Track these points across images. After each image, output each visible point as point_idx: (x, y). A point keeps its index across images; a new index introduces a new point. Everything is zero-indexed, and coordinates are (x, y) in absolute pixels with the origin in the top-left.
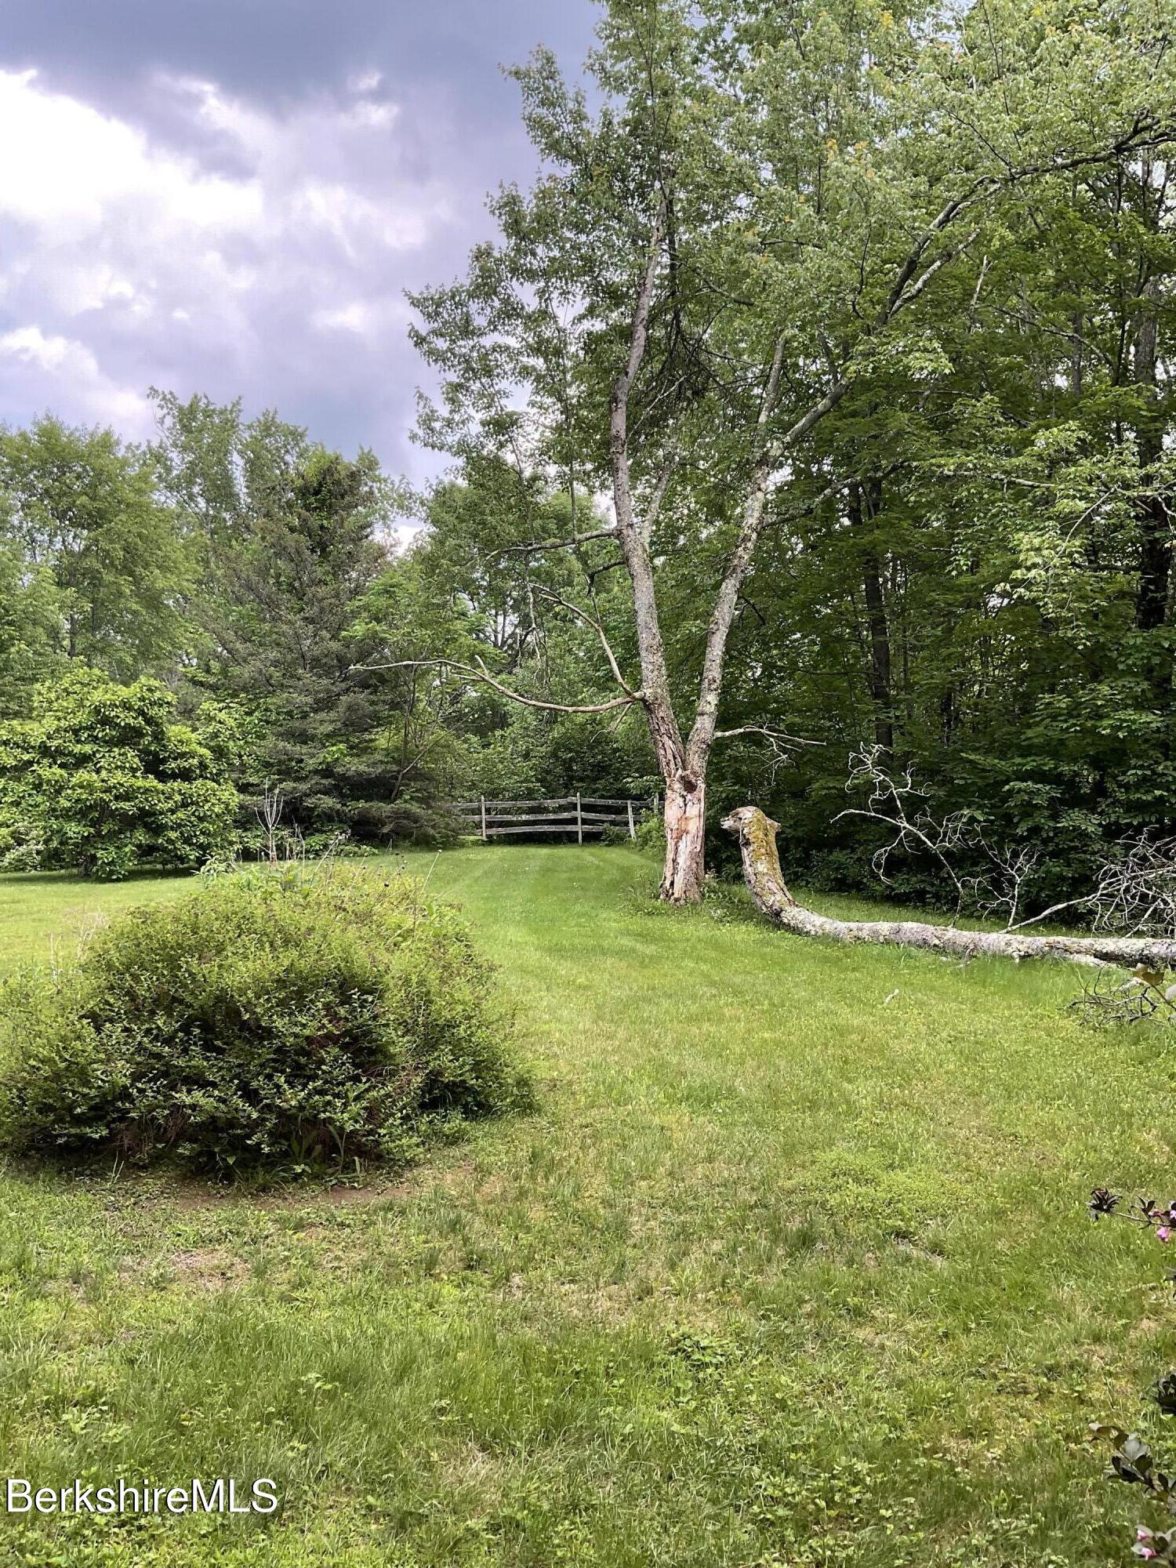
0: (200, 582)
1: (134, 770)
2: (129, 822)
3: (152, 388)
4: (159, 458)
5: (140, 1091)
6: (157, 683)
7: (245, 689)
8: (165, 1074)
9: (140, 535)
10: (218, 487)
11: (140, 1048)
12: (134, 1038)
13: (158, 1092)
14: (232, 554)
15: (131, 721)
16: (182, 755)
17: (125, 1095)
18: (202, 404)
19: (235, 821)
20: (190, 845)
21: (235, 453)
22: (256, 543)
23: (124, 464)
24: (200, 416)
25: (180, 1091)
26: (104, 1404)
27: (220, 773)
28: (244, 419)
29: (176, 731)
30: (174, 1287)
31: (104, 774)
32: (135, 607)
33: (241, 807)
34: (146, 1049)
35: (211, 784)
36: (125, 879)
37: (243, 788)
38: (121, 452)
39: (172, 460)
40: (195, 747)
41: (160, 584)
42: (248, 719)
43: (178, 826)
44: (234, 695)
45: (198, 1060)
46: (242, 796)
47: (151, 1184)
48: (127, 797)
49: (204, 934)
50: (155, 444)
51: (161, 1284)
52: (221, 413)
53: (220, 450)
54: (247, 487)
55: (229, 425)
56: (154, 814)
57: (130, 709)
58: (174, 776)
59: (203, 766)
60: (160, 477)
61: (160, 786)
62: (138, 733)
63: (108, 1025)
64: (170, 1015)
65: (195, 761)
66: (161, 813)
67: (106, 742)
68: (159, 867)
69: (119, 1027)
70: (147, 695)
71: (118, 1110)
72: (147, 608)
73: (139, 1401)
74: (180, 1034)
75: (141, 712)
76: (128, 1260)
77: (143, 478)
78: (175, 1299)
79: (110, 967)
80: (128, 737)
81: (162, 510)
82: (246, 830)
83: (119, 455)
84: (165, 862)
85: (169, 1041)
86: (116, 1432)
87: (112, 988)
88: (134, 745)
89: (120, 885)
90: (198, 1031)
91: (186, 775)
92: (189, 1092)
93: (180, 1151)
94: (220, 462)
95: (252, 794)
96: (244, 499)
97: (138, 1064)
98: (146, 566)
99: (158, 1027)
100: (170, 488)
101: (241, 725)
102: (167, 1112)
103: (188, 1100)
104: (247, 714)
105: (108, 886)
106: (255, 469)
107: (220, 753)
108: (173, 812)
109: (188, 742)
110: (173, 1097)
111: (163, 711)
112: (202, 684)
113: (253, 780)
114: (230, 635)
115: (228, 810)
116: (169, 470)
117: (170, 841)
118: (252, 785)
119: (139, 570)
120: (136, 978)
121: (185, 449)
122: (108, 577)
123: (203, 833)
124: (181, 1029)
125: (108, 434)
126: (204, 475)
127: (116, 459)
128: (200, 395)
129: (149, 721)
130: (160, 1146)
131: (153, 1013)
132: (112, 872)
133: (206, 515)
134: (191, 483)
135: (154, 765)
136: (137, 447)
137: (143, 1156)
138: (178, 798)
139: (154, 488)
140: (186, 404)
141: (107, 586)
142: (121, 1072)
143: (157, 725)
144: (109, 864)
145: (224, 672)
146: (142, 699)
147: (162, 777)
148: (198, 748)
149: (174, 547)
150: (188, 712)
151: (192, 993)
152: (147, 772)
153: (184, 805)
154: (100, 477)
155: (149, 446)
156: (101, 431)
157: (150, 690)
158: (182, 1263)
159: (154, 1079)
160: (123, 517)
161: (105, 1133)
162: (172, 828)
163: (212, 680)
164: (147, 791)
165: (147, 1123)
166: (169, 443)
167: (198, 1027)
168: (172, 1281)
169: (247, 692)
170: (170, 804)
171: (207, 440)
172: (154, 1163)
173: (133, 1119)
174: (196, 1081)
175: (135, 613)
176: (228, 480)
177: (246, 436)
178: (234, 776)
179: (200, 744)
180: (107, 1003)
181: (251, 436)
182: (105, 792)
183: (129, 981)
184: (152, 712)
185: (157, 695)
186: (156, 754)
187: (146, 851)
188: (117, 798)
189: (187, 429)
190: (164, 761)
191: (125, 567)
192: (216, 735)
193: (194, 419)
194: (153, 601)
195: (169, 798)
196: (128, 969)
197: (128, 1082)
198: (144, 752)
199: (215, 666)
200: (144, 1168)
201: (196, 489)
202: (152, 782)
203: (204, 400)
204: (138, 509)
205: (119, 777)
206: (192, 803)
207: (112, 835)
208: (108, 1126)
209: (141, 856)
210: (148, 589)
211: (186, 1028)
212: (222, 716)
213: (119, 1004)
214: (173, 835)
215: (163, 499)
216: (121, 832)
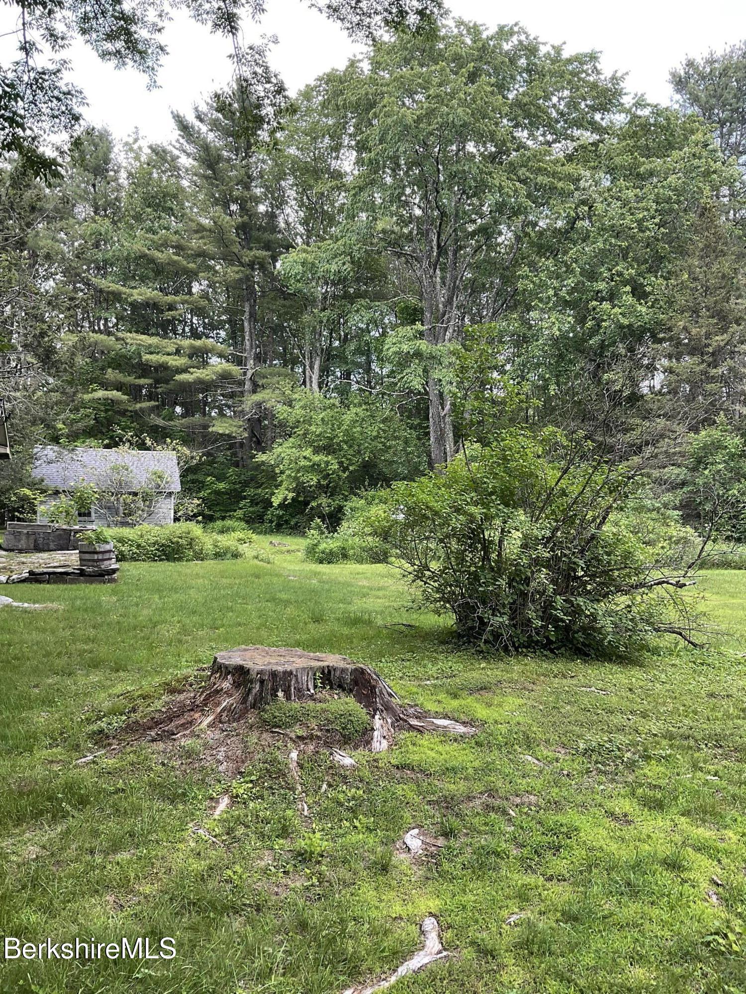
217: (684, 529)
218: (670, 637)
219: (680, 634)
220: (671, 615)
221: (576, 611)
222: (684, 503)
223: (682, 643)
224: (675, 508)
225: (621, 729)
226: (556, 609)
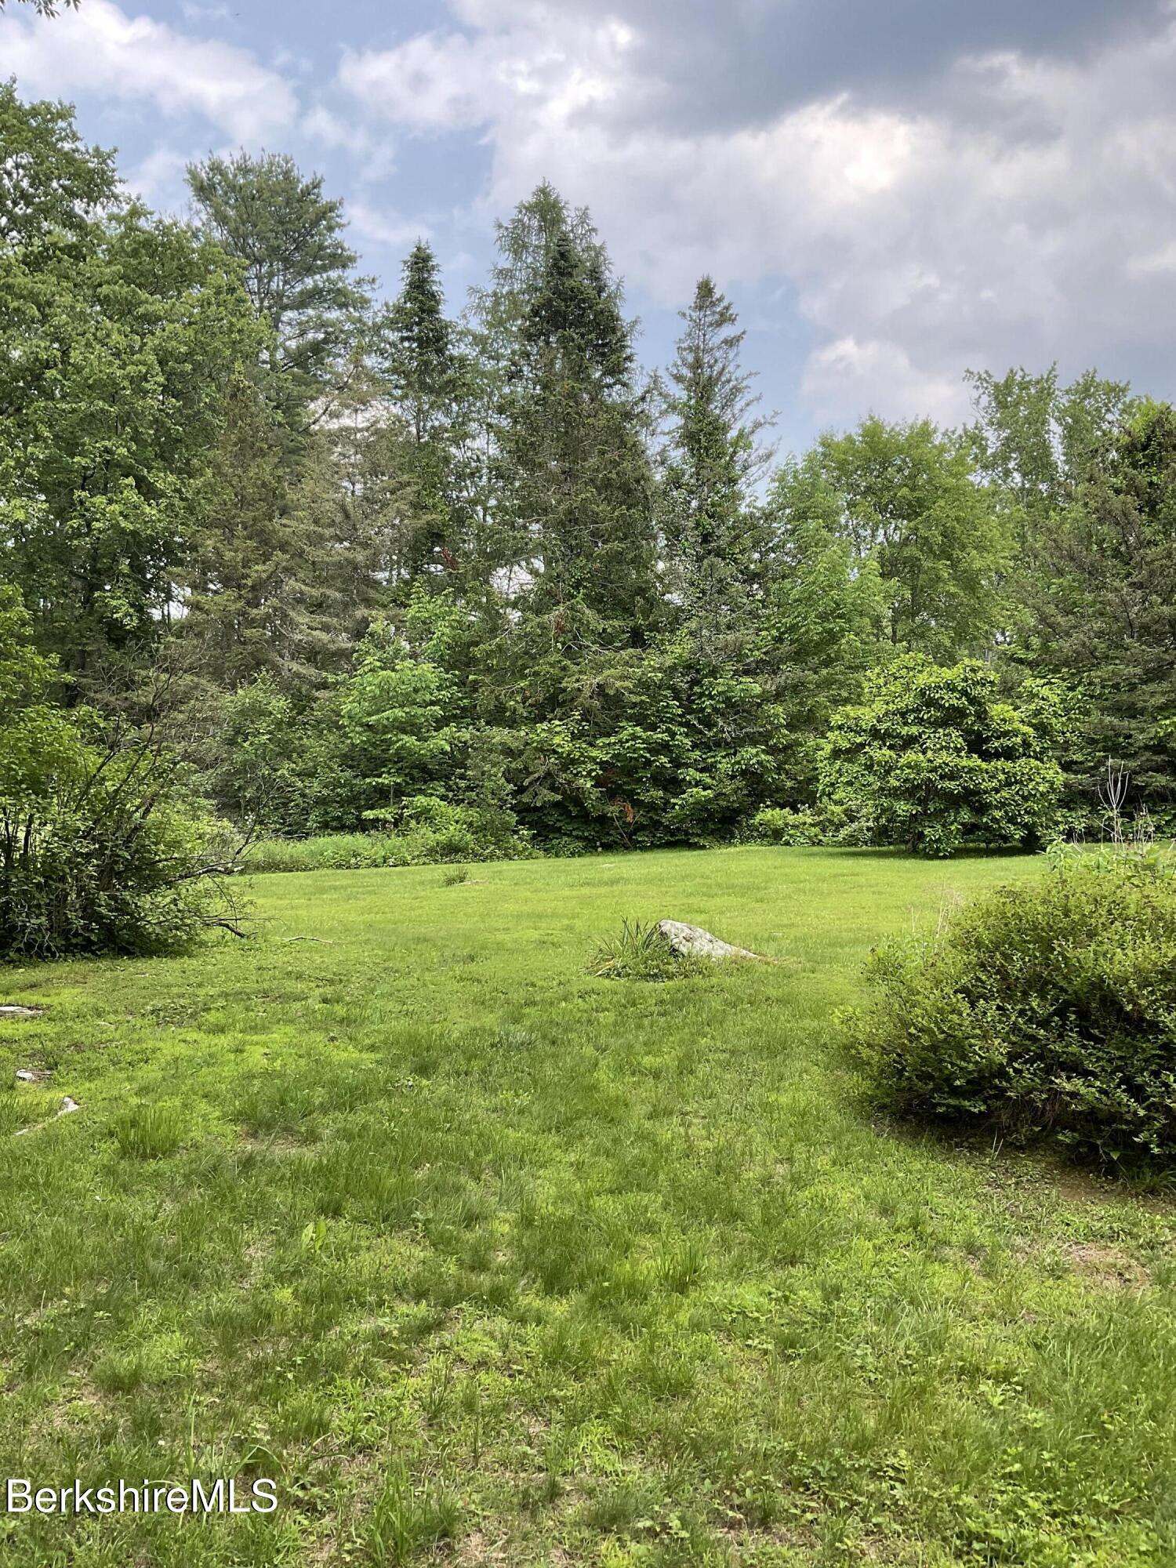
0: (1015, 558)
1: (958, 750)
2: (955, 801)
3: (968, 371)
4: (976, 439)
5: (1016, 1070)
6: (979, 663)
7: (1066, 664)
8: (1040, 1057)
9: (957, 519)
10: (1034, 459)
11: (1015, 1029)
12: (1009, 1018)
13: (1035, 1074)
14: (1051, 523)
15: (955, 702)
16: (1005, 734)
17: (1001, 1073)
18: (1018, 378)
19: (1059, 800)
20: (1014, 824)
21: (1052, 421)
22: (1076, 511)
23: (942, 449)
24: (1016, 390)
25: (1060, 1077)
26: (1017, 1384)
27: (1044, 750)
28: (1061, 384)
29: (999, 710)
30: (1071, 1278)
31: (930, 754)
32: (953, 590)
33: (1066, 786)
34: (1020, 1030)
35: (1034, 762)
36: (952, 856)
37: (1067, 767)
38: (938, 439)
39: (987, 439)
40: (1017, 725)
41: (977, 565)
42: (1071, 694)
43: (1003, 805)
44: (1056, 671)
45: (1074, 1047)
46: (1065, 775)
47: (1030, 1167)
48: (952, 777)
49: (1076, 917)
50: (970, 426)
51: (1057, 1272)
52: (1038, 383)
53: (1037, 421)
54: (1065, 454)
55: (1045, 393)
56: (977, 793)
57: (954, 690)
58: (997, 755)
59: (1026, 744)
60: (976, 459)
61: (984, 765)
62: (961, 713)
63: (982, 1001)
64: (1043, 997)
65: (1019, 740)
66: (985, 792)
67: (930, 723)
68: (983, 845)
69: (993, 1005)
70: (970, 675)
71: (996, 1087)
72: (964, 589)
73: (1052, 1389)
74: (1056, 1018)
75: (964, 693)
76: (1019, 1241)
77: (960, 461)
78: (1073, 1290)
79: (979, 944)
80: (952, 717)
81: (978, 490)
82: (1070, 810)
83: (937, 443)
84: (988, 842)
85: (1044, 1024)
86: (1035, 1416)
87: (982, 965)
88: (957, 726)
89: (947, 862)
90: (1073, 1017)
91: (1009, 754)
92: (1069, 1079)
93: (1060, 1137)
94: (1036, 434)
95: (1076, 773)
96: (1063, 467)
97: (1014, 1043)
98: (963, 547)
99: (1032, 1009)
100: (985, 467)
101: (1063, 701)
102: (1044, 1096)
103: (1068, 1087)
104: (1072, 689)
105: (936, 862)
106: (1072, 435)
107: (1043, 730)
108: (997, 791)
109: (1011, 721)
110: (1052, 1082)
111: (986, 691)
112: (1021, 661)
113: (1076, 757)
114: (1051, 609)
115: (1053, 789)
116: (984, 449)
117: (994, 820)
118: (1076, 763)
119: (957, 553)
120: (1007, 957)
121: (1000, 425)
122: (927, 564)
123: (1027, 812)
124: (1055, 1013)
125: (926, 423)
126: (1019, 449)
127: (935, 447)
128: (1016, 368)
129: (973, 701)
130: (1037, 1129)
131: (1025, 994)
132: (938, 850)
133: (1022, 489)
134: (1006, 459)
135: (976, 744)
136: (953, 432)
137: (1021, 1135)
138: (1002, 777)
139: (971, 470)
140: (1001, 379)
141: (926, 572)
142: (999, 1050)
143: (980, 704)
144: (936, 841)
145: (1045, 648)
146: (965, 680)
147: (986, 756)
148: (1021, 725)
149: (990, 526)
150: (1008, 690)
151: (1065, 977)
152: (970, 751)
153: (1009, 784)
154: (918, 466)
155: (965, 431)
156: (920, 422)
157: (973, 670)
158: (1076, 1255)
159: (1032, 1061)
160: (942, 503)
161: (983, 1108)
162: (996, 807)
163: (1032, 656)
164: (971, 770)
165: (1024, 1103)
166: (983, 422)
167: (1074, 1013)
168: (1066, 1270)
169: (1069, 666)
170: (995, 783)
171: (1023, 412)
172: (1032, 1145)
173: (1010, 1098)
174: (1074, 1068)
175: (954, 596)
176: (1046, 448)
177: (1064, 401)
178: (1058, 754)
179: (1022, 721)
180: (978, 979)
181: (1069, 401)
182: (931, 771)
183: (999, 959)
184: (975, 692)
185: (980, 674)
186: (979, 734)
187: (969, 830)
188: (942, 777)
189: (1002, 405)
190: (987, 740)
191: (943, 552)
192: (1038, 712)
193: (1010, 394)
194: (970, 583)
195: (993, 777)
196: (997, 948)
197: (1005, 1061)
198: (967, 732)
199: (1035, 641)
200: (1021, 1148)
201: (1011, 465)
202: (976, 761)
203: (1021, 373)
204: (955, 494)
205: (944, 757)
206: (1016, 782)
207: (939, 814)
208: (985, 1102)
209: (964, 834)
210: (965, 571)
211: (1061, 1012)
212: (1045, 692)
213: (992, 982)
214: (998, 814)
215: (980, 479)
216: (946, 810)
217: (219, 824)
218: (218, 931)
219: (227, 926)
220: (217, 907)
221: (122, 907)
222: (218, 789)
223: (230, 935)
224: (207, 796)
225: (182, 996)
226: (100, 906)
